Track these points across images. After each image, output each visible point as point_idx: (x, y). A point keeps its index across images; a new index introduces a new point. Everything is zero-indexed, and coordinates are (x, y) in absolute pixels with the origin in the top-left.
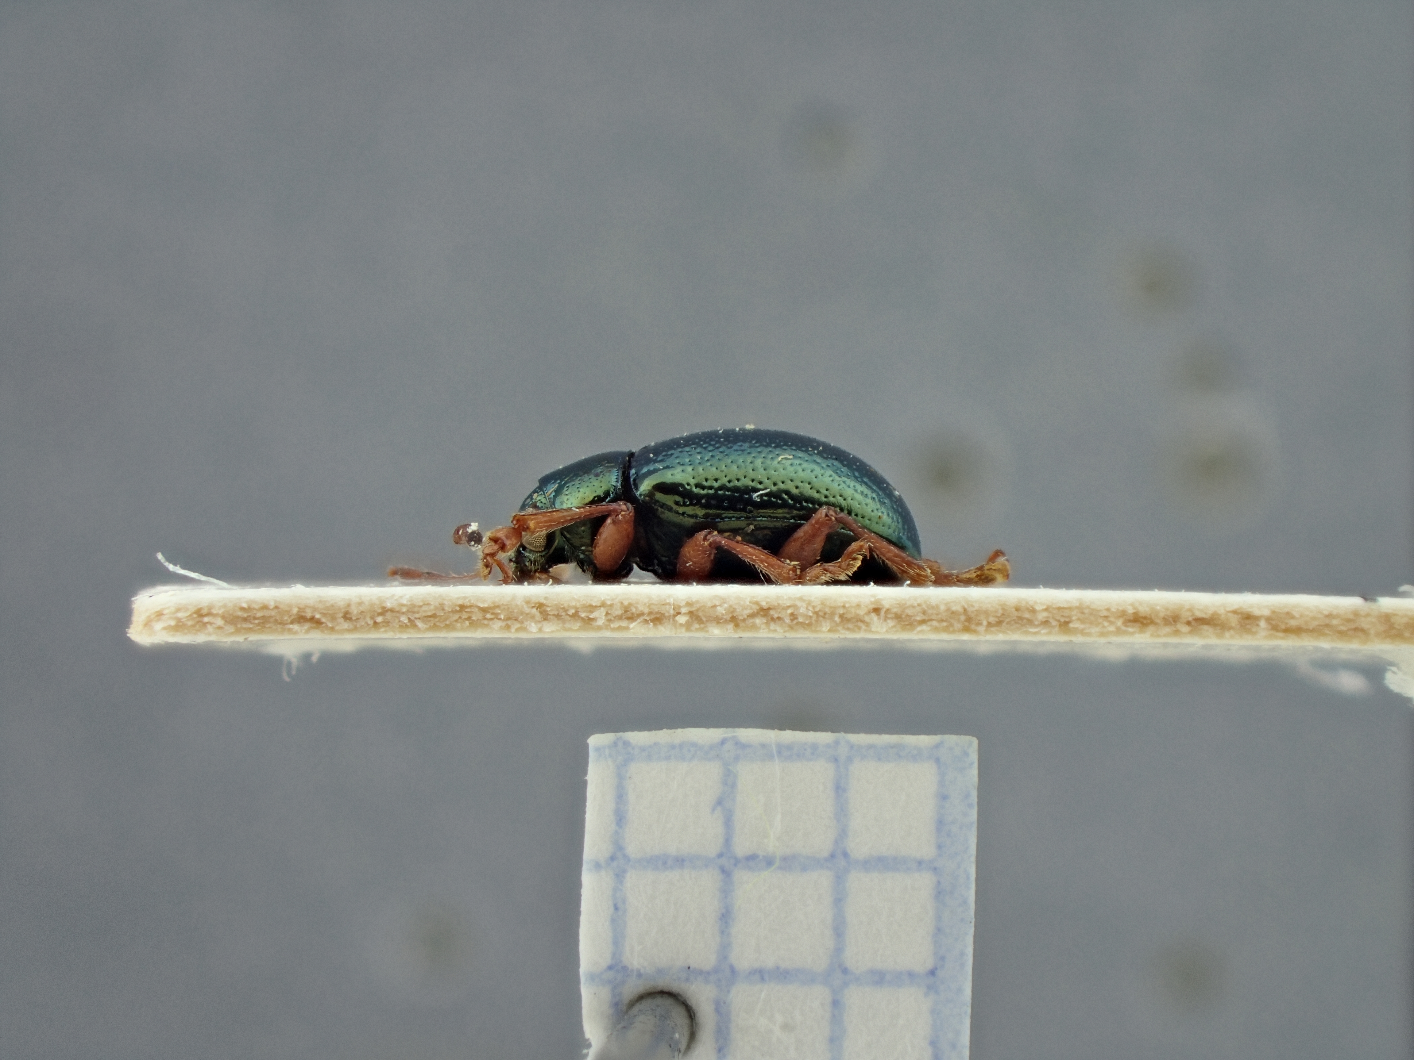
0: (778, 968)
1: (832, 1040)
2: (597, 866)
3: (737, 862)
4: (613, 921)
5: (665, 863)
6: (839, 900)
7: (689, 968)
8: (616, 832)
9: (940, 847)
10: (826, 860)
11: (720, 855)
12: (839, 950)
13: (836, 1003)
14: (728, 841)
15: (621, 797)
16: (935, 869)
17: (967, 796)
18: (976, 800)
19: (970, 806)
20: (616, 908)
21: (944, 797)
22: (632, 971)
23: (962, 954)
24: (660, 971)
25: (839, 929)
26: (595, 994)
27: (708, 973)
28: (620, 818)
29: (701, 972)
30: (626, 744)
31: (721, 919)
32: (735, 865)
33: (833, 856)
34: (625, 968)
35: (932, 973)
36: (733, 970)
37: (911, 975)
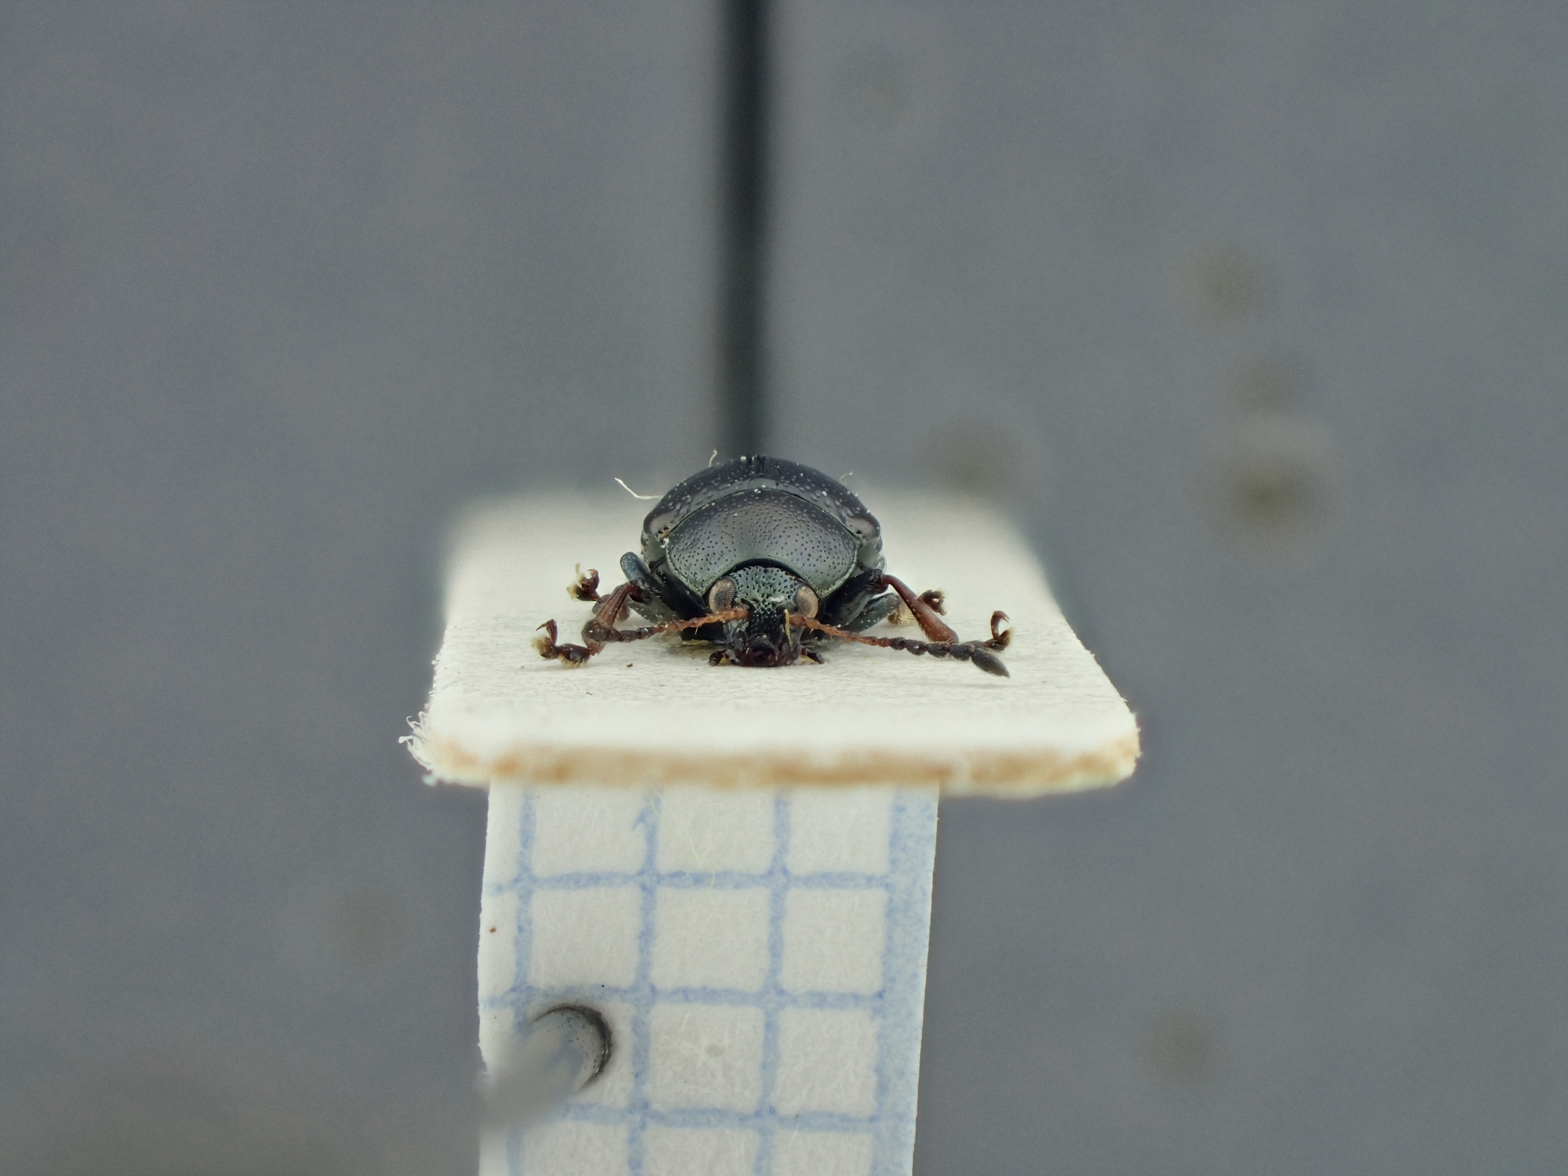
0: (704, 988)
1: (764, 1066)
2: (499, 888)
3: (660, 878)
4: (517, 942)
5: (577, 882)
6: (776, 919)
7: (603, 986)
8: (521, 853)
9: (893, 862)
10: (762, 877)
11: (641, 873)
12: (775, 970)
13: (770, 1027)
14: (650, 857)
15: (527, 817)
16: (887, 886)
17: (927, 807)
18: (937, 811)
19: (930, 818)
20: (520, 929)
21: (900, 809)
22: (539, 990)
23: (915, 976)
24: (570, 990)
25: (775, 948)
26: (495, 1017)
27: (625, 992)
28: (527, 838)
29: (617, 990)
31: (640, 938)
32: (658, 882)
33: (770, 873)
34: (530, 988)
35: (880, 995)
36: (653, 990)
37: (856, 998)
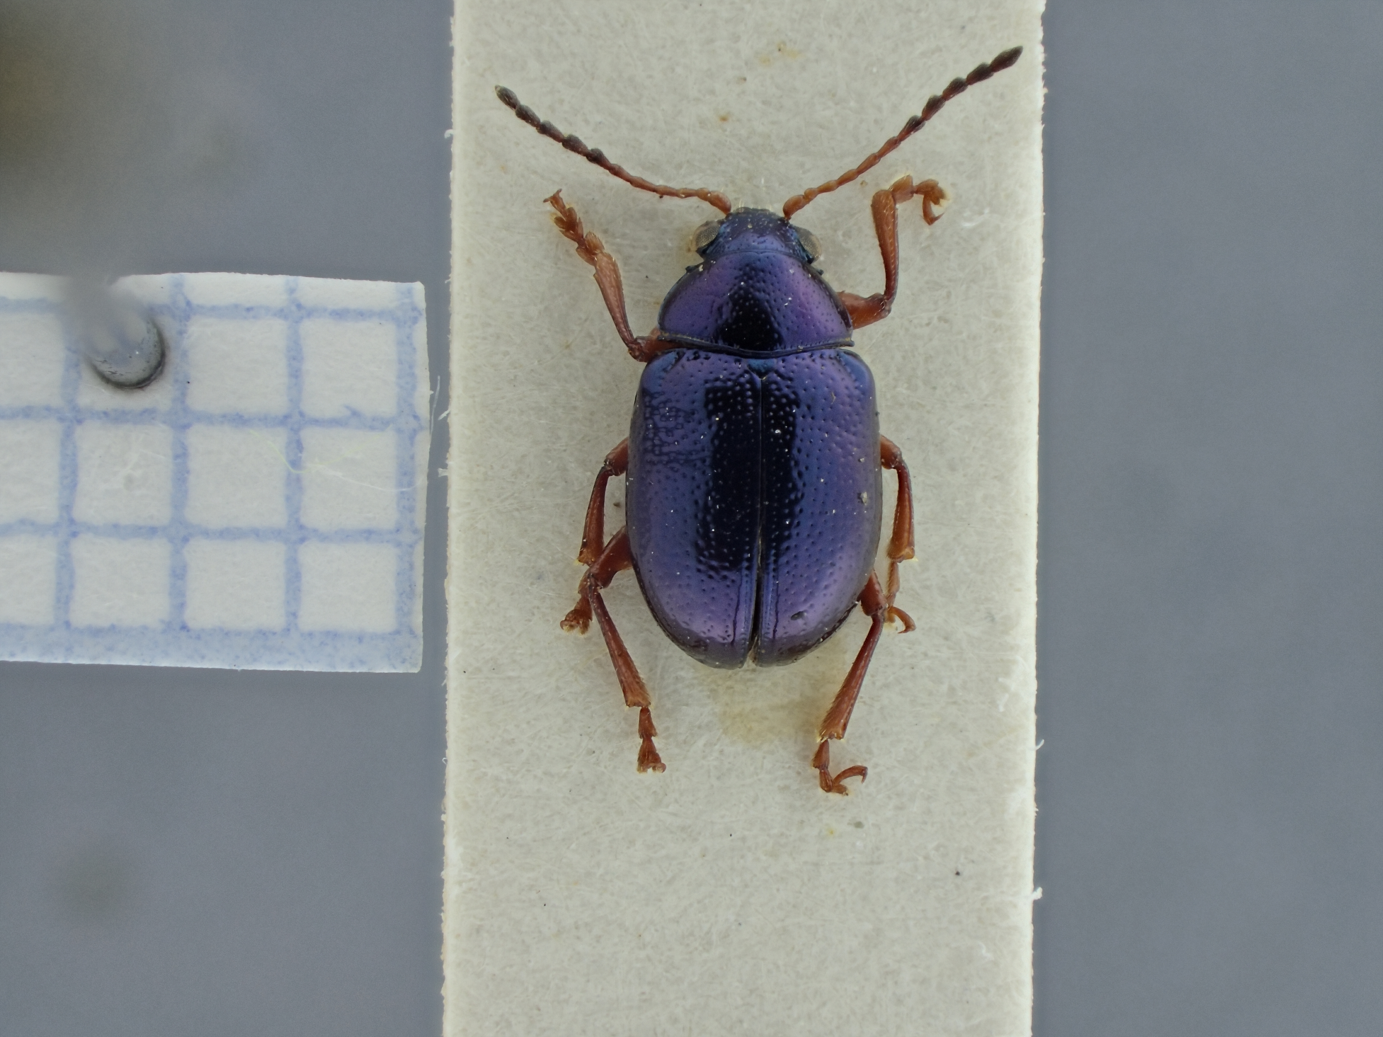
0: (188, 472)
1: (116, 526)
2: (292, 291)
3: (296, 431)
4: (236, 306)
5: (294, 359)
6: (257, 534)
7: (189, 383)
8: (326, 310)
9: (311, 634)
10: (297, 520)
11: (302, 414)
12: (206, 534)
13: (153, 531)
14: (316, 422)
15: (362, 315)
16: (289, 630)
17: (362, 662)
18: (358, 671)
19: (352, 665)
20: (249, 310)
21: (360, 639)
22: (186, 325)
23: (203, 657)
24: (185, 354)
25: (227, 534)
26: (162, 288)
27: (183, 402)
28: (340, 314)
29: (184, 394)
30: (415, 320)
31: (237, 414)
32: (292, 429)
33: (301, 527)
34: (188, 318)
35: (184, 627)
36: (185, 427)
37: (181, 606)
